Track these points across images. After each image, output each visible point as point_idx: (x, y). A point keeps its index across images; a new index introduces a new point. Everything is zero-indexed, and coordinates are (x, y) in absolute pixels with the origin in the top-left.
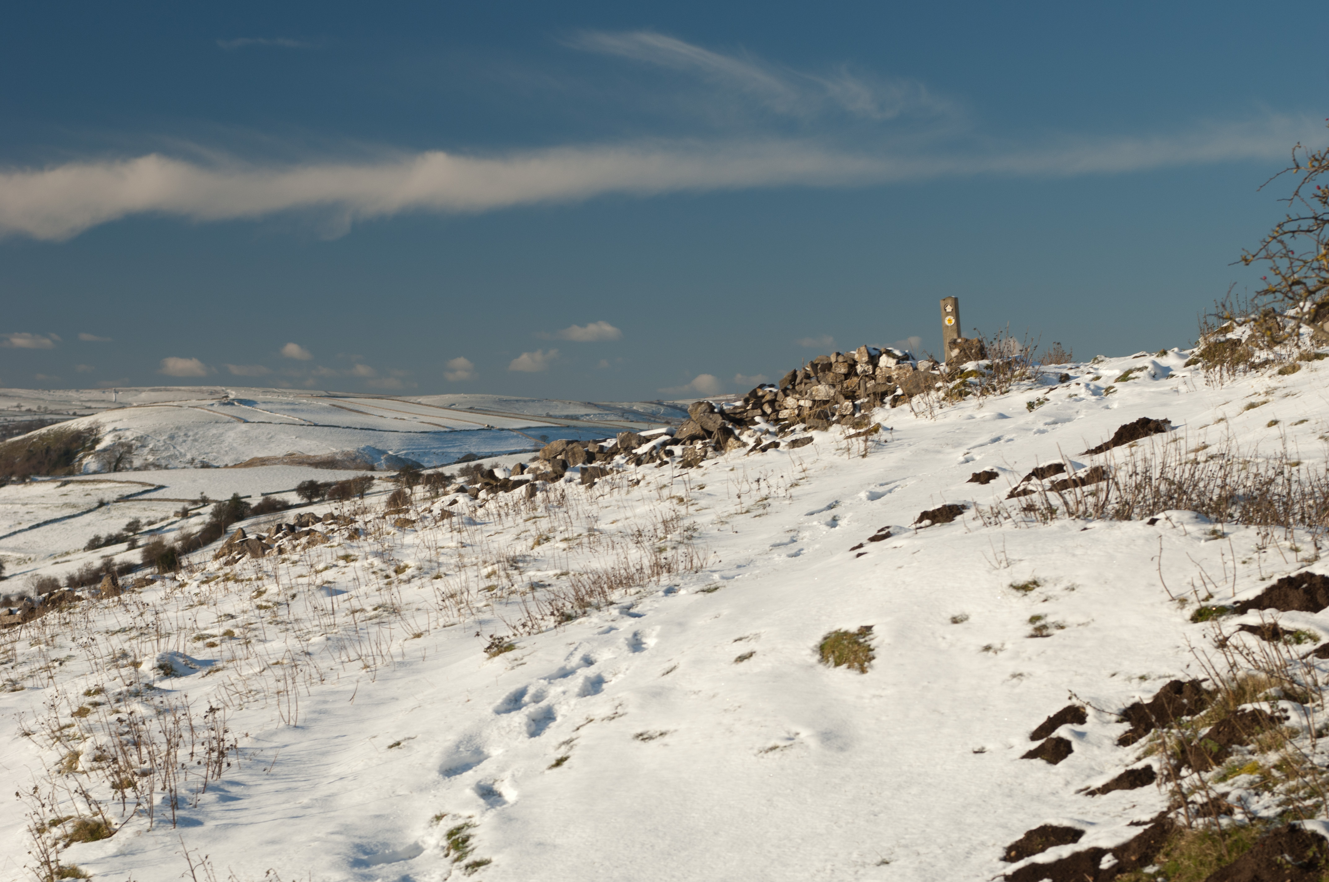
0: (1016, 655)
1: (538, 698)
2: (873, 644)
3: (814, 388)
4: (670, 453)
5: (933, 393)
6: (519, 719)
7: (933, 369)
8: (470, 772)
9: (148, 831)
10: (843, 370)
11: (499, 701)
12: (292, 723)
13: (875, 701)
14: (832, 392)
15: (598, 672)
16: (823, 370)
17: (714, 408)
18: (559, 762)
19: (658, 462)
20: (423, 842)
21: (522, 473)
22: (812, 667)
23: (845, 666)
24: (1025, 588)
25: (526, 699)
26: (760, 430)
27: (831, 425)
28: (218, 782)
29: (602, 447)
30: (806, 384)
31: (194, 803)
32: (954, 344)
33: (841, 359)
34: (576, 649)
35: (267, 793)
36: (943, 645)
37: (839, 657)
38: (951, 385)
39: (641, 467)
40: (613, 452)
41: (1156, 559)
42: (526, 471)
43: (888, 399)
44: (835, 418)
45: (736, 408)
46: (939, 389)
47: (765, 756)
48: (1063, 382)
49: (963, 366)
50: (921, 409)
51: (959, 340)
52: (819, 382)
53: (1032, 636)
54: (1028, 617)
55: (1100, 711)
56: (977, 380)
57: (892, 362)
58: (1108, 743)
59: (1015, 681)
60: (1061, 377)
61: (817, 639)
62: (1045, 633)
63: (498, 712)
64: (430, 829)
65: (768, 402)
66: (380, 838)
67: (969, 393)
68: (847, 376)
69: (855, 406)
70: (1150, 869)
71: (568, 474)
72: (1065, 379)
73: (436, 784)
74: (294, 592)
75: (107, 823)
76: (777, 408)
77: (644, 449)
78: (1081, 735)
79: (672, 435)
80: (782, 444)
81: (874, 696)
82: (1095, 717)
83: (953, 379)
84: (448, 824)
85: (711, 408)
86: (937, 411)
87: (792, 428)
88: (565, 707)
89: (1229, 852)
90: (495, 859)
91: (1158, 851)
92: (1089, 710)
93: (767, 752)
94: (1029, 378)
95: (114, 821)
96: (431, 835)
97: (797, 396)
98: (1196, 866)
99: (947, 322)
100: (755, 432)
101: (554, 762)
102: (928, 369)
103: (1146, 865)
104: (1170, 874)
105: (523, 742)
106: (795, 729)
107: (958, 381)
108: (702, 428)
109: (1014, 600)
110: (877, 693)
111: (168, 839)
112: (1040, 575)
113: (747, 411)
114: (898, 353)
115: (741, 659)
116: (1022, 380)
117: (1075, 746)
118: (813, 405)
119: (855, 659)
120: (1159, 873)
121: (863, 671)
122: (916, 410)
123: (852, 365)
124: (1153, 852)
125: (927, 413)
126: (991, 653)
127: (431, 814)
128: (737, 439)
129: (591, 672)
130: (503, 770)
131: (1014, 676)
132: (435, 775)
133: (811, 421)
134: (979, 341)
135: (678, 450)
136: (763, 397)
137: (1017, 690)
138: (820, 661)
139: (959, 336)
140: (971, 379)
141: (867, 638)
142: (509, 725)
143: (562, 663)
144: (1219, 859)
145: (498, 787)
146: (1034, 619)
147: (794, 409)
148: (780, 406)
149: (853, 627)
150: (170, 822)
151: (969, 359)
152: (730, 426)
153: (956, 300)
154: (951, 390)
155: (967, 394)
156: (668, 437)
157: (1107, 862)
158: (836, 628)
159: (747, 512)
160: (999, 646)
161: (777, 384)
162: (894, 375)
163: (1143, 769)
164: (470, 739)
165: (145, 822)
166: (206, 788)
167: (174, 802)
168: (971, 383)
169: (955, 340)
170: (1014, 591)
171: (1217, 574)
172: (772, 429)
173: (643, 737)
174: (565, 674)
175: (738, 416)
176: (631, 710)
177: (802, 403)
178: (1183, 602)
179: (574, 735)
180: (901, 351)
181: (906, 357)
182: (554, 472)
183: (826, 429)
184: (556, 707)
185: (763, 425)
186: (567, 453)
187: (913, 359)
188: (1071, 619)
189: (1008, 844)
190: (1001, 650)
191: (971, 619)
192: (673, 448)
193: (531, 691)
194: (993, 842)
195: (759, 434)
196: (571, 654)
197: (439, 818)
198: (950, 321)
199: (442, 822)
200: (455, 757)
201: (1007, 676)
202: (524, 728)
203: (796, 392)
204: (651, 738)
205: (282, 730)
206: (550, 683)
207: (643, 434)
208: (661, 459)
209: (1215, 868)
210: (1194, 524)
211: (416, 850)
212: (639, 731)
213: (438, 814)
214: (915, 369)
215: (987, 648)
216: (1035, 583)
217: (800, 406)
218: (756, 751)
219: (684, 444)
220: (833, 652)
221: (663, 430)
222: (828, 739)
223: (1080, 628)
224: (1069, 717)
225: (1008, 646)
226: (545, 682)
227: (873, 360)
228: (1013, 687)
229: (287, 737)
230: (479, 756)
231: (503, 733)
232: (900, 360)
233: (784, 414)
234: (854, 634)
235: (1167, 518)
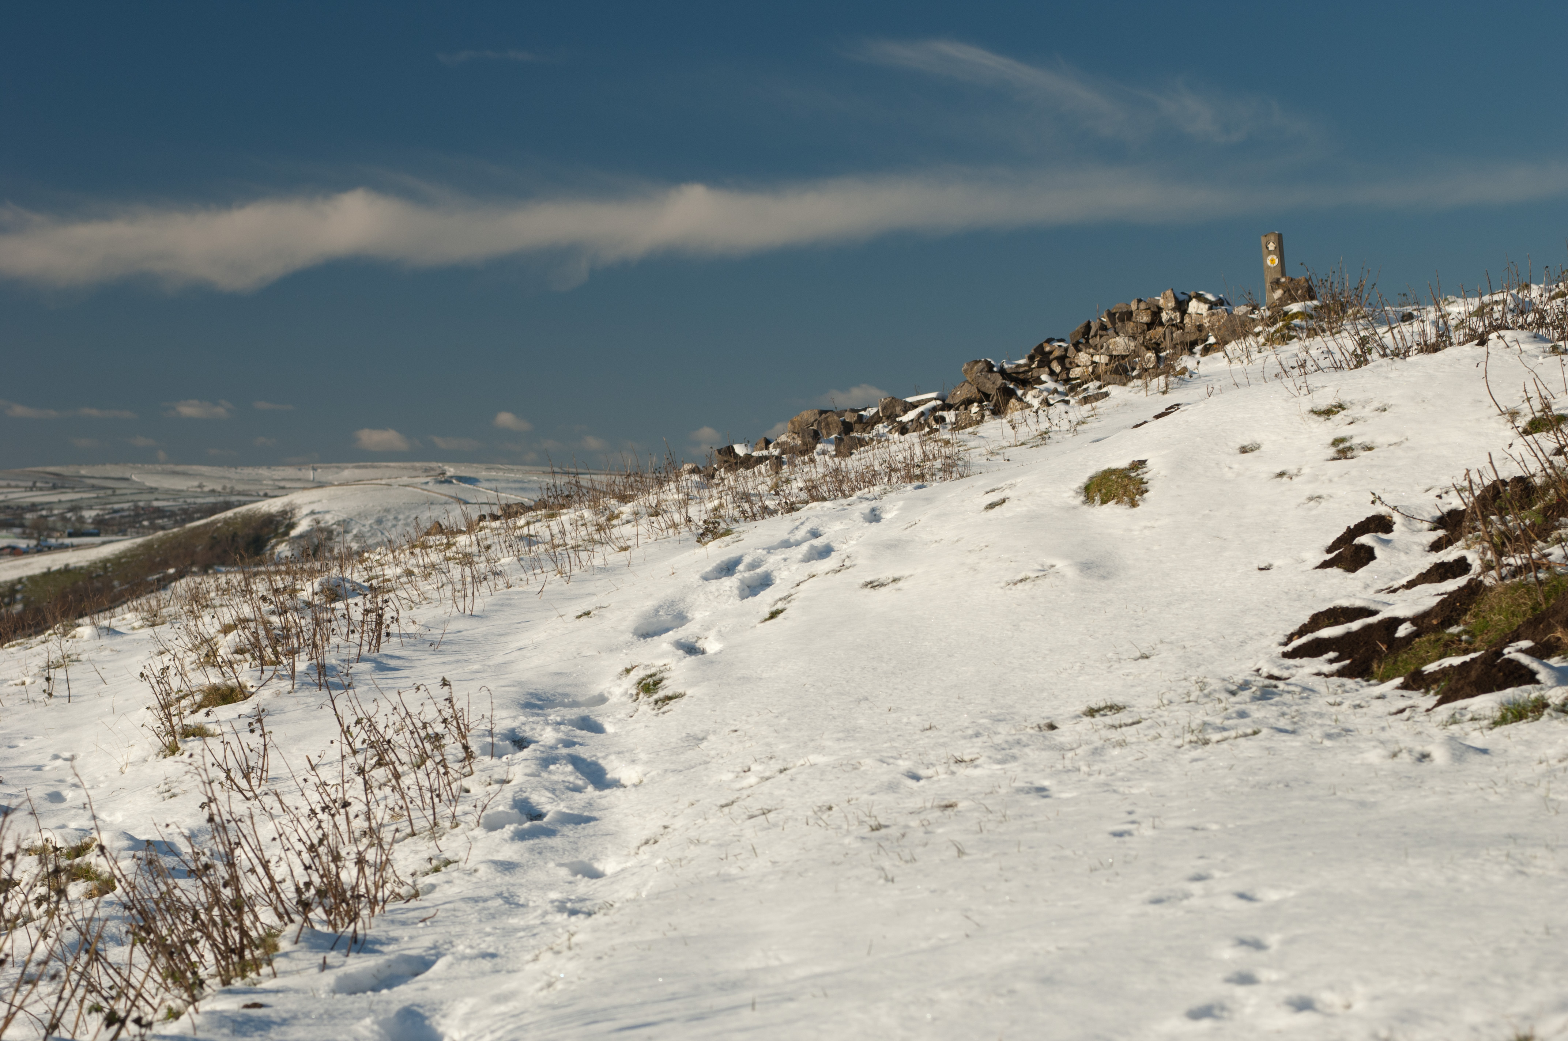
0: (1315, 478)
1: (753, 566)
2: (1146, 477)
3: (1112, 340)
4: (942, 420)
5: (1251, 340)
6: (730, 583)
7: (1252, 312)
8: (671, 633)
9: (289, 693)
10: (1145, 318)
11: (708, 569)
12: (468, 612)
13: (1147, 532)
14: (1132, 344)
15: (826, 542)
16: (1122, 320)
17: (993, 366)
18: (773, 615)
19: (927, 429)
20: (609, 693)
21: (767, 448)
22: (1074, 508)
23: (1112, 503)
24: (1328, 413)
25: (741, 567)
26: (1047, 390)
27: (1130, 380)
28: (376, 655)
29: (861, 417)
30: (1101, 336)
31: (345, 671)
32: (1276, 283)
33: (1142, 306)
34: (802, 524)
35: (433, 664)
36: (1230, 475)
37: (1106, 494)
38: (1272, 330)
39: (907, 436)
40: (875, 420)
41: (1482, 365)
42: (771, 446)
43: (1198, 348)
44: (1135, 373)
45: (1019, 366)
46: (1258, 334)
47: (1014, 588)
48: (1403, 321)
49: (1286, 308)
50: (1237, 354)
51: (1283, 280)
52: (1117, 334)
53: (1334, 459)
54: (1331, 441)
55: (1409, 518)
56: (1304, 323)
57: (1203, 308)
58: (1417, 549)
59: (1312, 503)
60: (1403, 316)
61: (1083, 479)
62: (1349, 455)
63: (706, 578)
64: (618, 682)
65: (1057, 358)
66: (560, 690)
67: (1294, 337)
68: (1150, 326)
69: (1158, 358)
70: (1454, 630)
71: (819, 447)
72: (1408, 318)
73: (629, 645)
74: (489, 542)
75: (242, 687)
76: (1068, 366)
77: (912, 415)
78: (1387, 542)
79: (943, 401)
80: (1072, 402)
81: (1145, 527)
82: (1404, 525)
83: (1274, 323)
84: (637, 675)
85: (990, 367)
86: (1255, 355)
87: (1085, 386)
88: (786, 573)
89: (1547, 599)
90: (689, 692)
91: (1465, 614)
92: (1397, 518)
93: (1015, 584)
94: (1364, 317)
95: (249, 684)
96: (620, 686)
97: (1092, 351)
98: (1507, 618)
99: (1269, 263)
100: (1041, 391)
101: (768, 616)
102: (1245, 314)
103: (1451, 625)
104: (1477, 633)
105: (734, 603)
106: (1049, 561)
107: (1281, 324)
108: (979, 390)
109: (1314, 425)
110: (1149, 524)
111: (313, 699)
112: (1345, 398)
113: (1031, 370)
114: (1210, 297)
115: (992, 506)
116: (1355, 319)
117: (1377, 552)
118: (1110, 360)
119: (1124, 494)
120: (1465, 632)
121: (1134, 504)
122: (1231, 356)
123: (1156, 312)
124: (1459, 615)
125: (1244, 358)
126: (1285, 479)
127: (621, 668)
128: (1020, 400)
129: (818, 542)
130: (708, 629)
131: (1311, 499)
132: (629, 637)
133: (1108, 377)
134: (1307, 281)
135: (950, 416)
136: (1051, 352)
137: (1314, 512)
138: (1084, 503)
139: (1283, 275)
140: (1297, 321)
141: (1139, 472)
142: (718, 590)
143: (786, 536)
144: (1534, 609)
145: (700, 644)
146: (1336, 442)
147: (1087, 367)
148: (1071, 363)
149: (1122, 463)
150: (316, 684)
151: (1294, 300)
152: (1011, 386)
153: (1280, 237)
154: (1273, 335)
155: (1291, 338)
156: (939, 402)
157: (1402, 631)
158: (1106, 467)
159: (1023, 444)
160: (1295, 471)
161: (1068, 338)
162: (1206, 323)
163: (1455, 561)
164: (672, 603)
165: (286, 685)
166: (360, 659)
167: (322, 669)
168: (1295, 326)
169: (1278, 280)
170: (1315, 416)
171: (1556, 387)
172: (1061, 389)
173: (872, 585)
174: (787, 544)
175: (1021, 376)
176: (860, 561)
177: (1096, 358)
178: (1514, 415)
179: (793, 591)
180: (1214, 295)
181: (1220, 302)
182: (804, 443)
183: (1125, 385)
184: (775, 573)
185: (1051, 385)
186: (819, 423)
187: (1229, 304)
188: (1380, 440)
189: (1289, 633)
190: (1297, 475)
191: (1263, 448)
192: (945, 414)
193: (747, 560)
194: (1273, 631)
195: (1045, 394)
196: (797, 528)
197: (628, 671)
198: (1272, 261)
199: (632, 673)
200: (654, 620)
201: (1303, 499)
202: (736, 592)
203: (1090, 347)
204: (882, 585)
205: (456, 618)
206: (769, 553)
207: (910, 400)
208: (930, 426)
209: (1529, 615)
210: (1531, 343)
211: (602, 699)
212: (869, 579)
213: (629, 667)
214: (1230, 313)
215: (1281, 474)
216: (1341, 407)
217: (1093, 362)
218: (1003, 584)
219: (957, 409)
220: (1100, 491)
221: (933, 395)
222: (1089, 568)
223: (1392, 448)
224: (1372, 526)
225: (1306, 470)
226: (765, 552)
227: (1181, 307)
228: (1310, 509)
229: (461, 625)
230: (681, 619)
231: (711, 597)
232: (1212, 306)
233: (1075, 372)
234: (1125, 469)
235: (1499, 337)
